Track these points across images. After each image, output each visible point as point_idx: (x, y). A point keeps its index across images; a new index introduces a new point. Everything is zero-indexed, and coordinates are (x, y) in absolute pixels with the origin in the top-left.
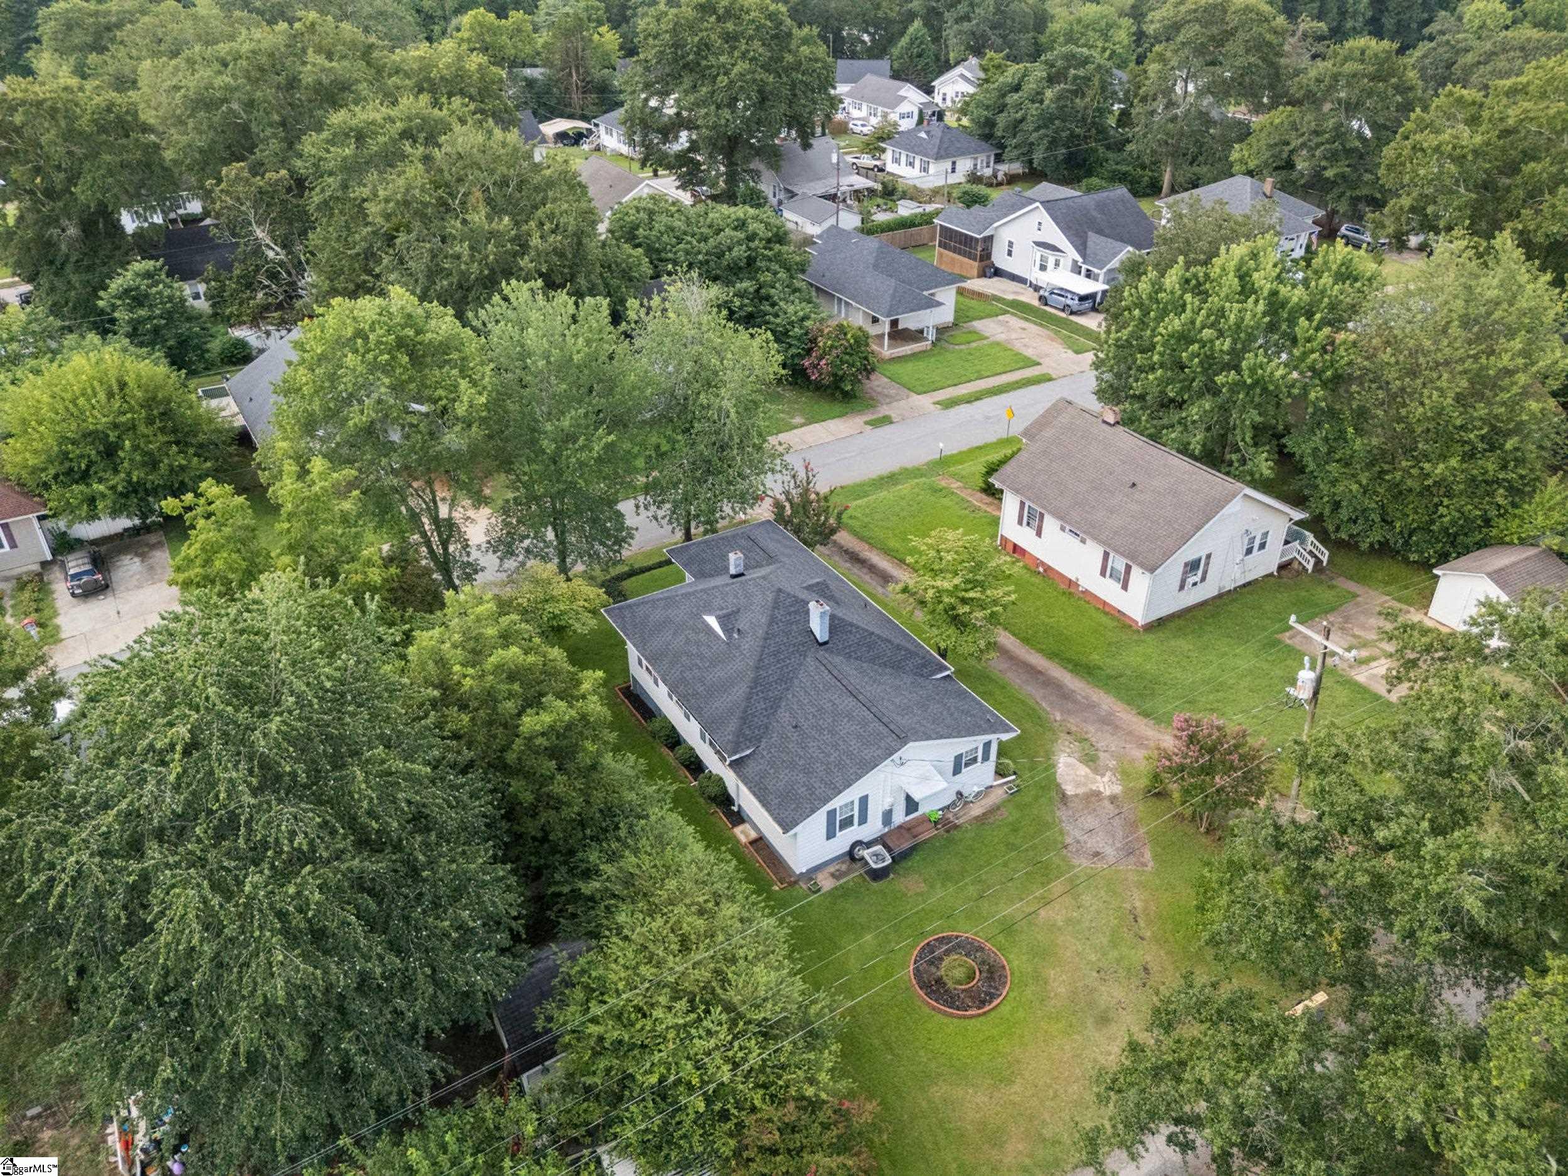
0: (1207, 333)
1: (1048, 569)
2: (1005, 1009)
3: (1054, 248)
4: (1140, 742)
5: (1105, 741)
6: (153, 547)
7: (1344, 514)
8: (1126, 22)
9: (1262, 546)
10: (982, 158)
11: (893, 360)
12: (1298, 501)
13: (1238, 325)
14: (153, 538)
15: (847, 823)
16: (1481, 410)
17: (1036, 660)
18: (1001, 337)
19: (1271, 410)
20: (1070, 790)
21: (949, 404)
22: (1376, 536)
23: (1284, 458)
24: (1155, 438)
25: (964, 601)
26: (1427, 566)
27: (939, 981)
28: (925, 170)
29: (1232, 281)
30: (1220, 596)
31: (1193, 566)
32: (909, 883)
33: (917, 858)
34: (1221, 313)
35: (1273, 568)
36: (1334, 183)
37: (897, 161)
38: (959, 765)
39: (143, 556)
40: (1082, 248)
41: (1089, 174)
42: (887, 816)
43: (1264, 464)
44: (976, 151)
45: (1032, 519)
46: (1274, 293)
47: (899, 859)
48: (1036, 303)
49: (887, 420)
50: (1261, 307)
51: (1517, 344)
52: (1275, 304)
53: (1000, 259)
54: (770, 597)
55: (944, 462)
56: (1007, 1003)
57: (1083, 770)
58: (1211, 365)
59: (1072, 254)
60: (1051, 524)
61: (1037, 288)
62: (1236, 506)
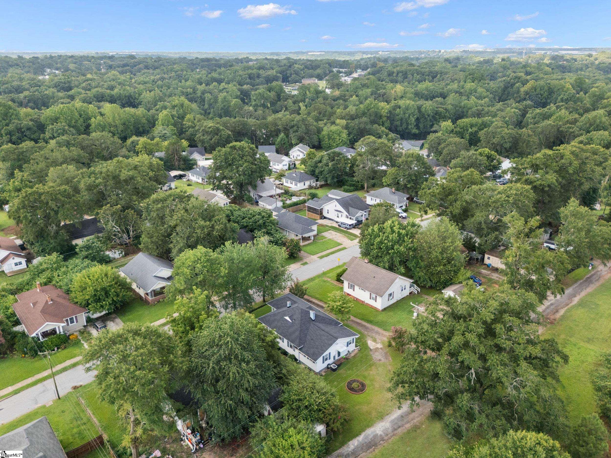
0: (386, 241)
1: (357, 299)
2: (367, 391)
3: (340, 212)
4: (385, 336)
5: (377, 337)
6: (115, 318)
7: (422, 280)
8: (345, 131)
9: (405, 289)
10: (312, 181)
11: (304, 246)
12: (411, 277)
13: (392, 239)
14: (113, 316)
15: (326, 359)
16: (445, 256)
17: (358, 321)
18: (331, 237)
19: (402, 257)
20: (372, 348)
21: (321, 257)
22: (429, 284)
23: (406, 268)
24: (377, 265)
25: (343, 307)
26: (440, 290)
27: (353, 388)
28: (296, 185)
29: (389, 230)
30: (397, 301)
31: (390, 295)
32: (341, 371)
33: (342, 366)
34: (388, 237)
35: (408, 294)
36: (410, 188)
37: (287, 182)
38: (348, 344)
39: (113, 321)
40: (348, 211)
41: (344, 185)
42: (334, 357)
43: (403, 270)
44: (310, 179)
45: (352, 287)
46: (399, 232)
47: (339, 366)
48: (338, 227)
49: (306, 263)
50: (396, 235)
51: (450, 241)
52: (399, 234)
53: (325, 214)
54: (300, 311)
55: (324, 274)
56: (367, 390)
57: (374, 343)
58: (387, 248)
59: (345, 213)
60: (356, 288)
61: (337, 222)
62: (398, 280)
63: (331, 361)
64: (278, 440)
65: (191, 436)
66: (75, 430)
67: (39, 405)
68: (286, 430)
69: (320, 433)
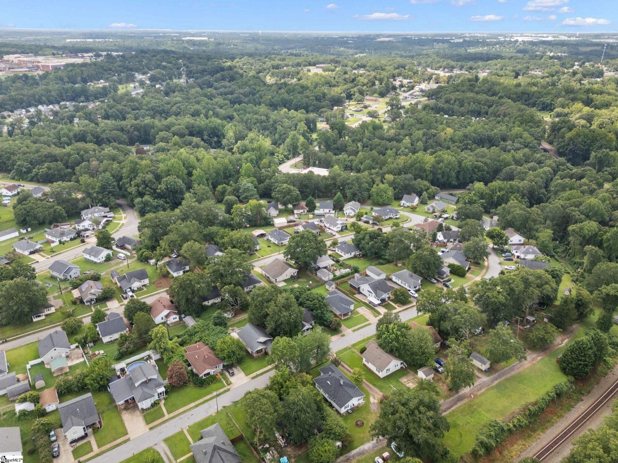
1: (369, 369)
2: (363, 428)
3: (371, 293)
4: (380, 395)
5: (376, 395)
9: (397, 366)
11: (344, 320)
12: (402, 359)
14: (236, 364)
15: (347, 407)
17: (368, 384)
18: (362, 313)
20: (372, 402)
21: (354, 331)
26: (417, 369)
27: (358, 425)
30: (392, 373)
31: (387, 370)
32: (354, 415)
33: (354, 411)
35: (399, 368)
38: (359, 400)
39: (236, 368)
40: (376, 294)
42: (351, 406)
44: (355, 250)
47: (352, 411)
48: (369, 304)
49: (343, 336)
53: (361, 291)
54: (335, 379)
55: (354, 345)
56: (365, 426)
57: (373, 400)
59: (374, 295)
60: (369, 363)
61: (368, 300)
62: (393, 360)
63: (349, 408)
64: (320, 447)
65: (281, 440)
66: (229, 430)
67: (209, 415)
68: (323, 444)
69: (339, 446)
